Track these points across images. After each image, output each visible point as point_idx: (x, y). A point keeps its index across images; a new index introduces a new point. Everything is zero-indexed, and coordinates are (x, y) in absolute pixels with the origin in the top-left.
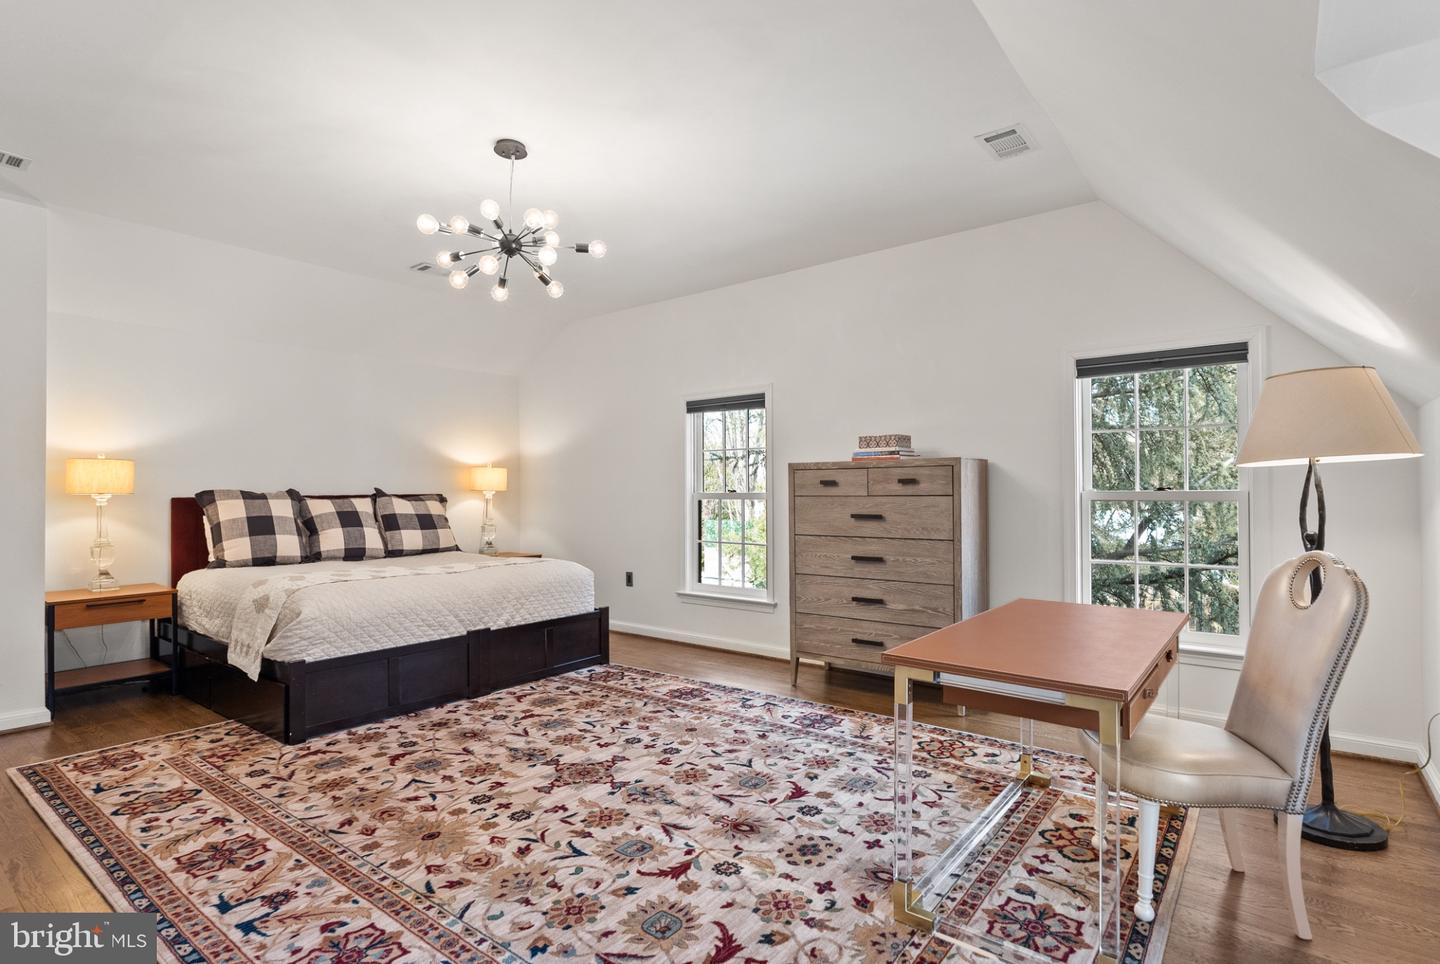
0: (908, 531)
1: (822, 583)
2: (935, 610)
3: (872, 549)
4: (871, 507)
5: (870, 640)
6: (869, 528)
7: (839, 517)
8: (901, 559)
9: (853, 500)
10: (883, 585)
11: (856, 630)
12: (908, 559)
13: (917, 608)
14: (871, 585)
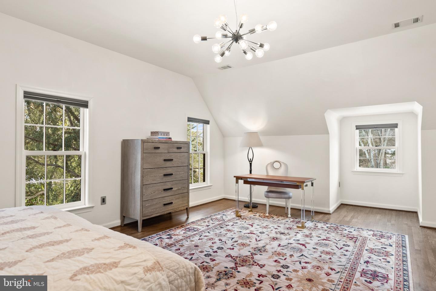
0: (178, 164)
1: (153, 187)
2: (184, 187)
3: (169, 171)
4: (168, 157)
5: (169, 203)
6: (168, 164)
7: (159, 160)
8: (176, 173)
9: (163, 154)
10: (171, 183)
11: (164, 201)
12: (178, 173)
13: (180, 188)
14: (168, 184)
